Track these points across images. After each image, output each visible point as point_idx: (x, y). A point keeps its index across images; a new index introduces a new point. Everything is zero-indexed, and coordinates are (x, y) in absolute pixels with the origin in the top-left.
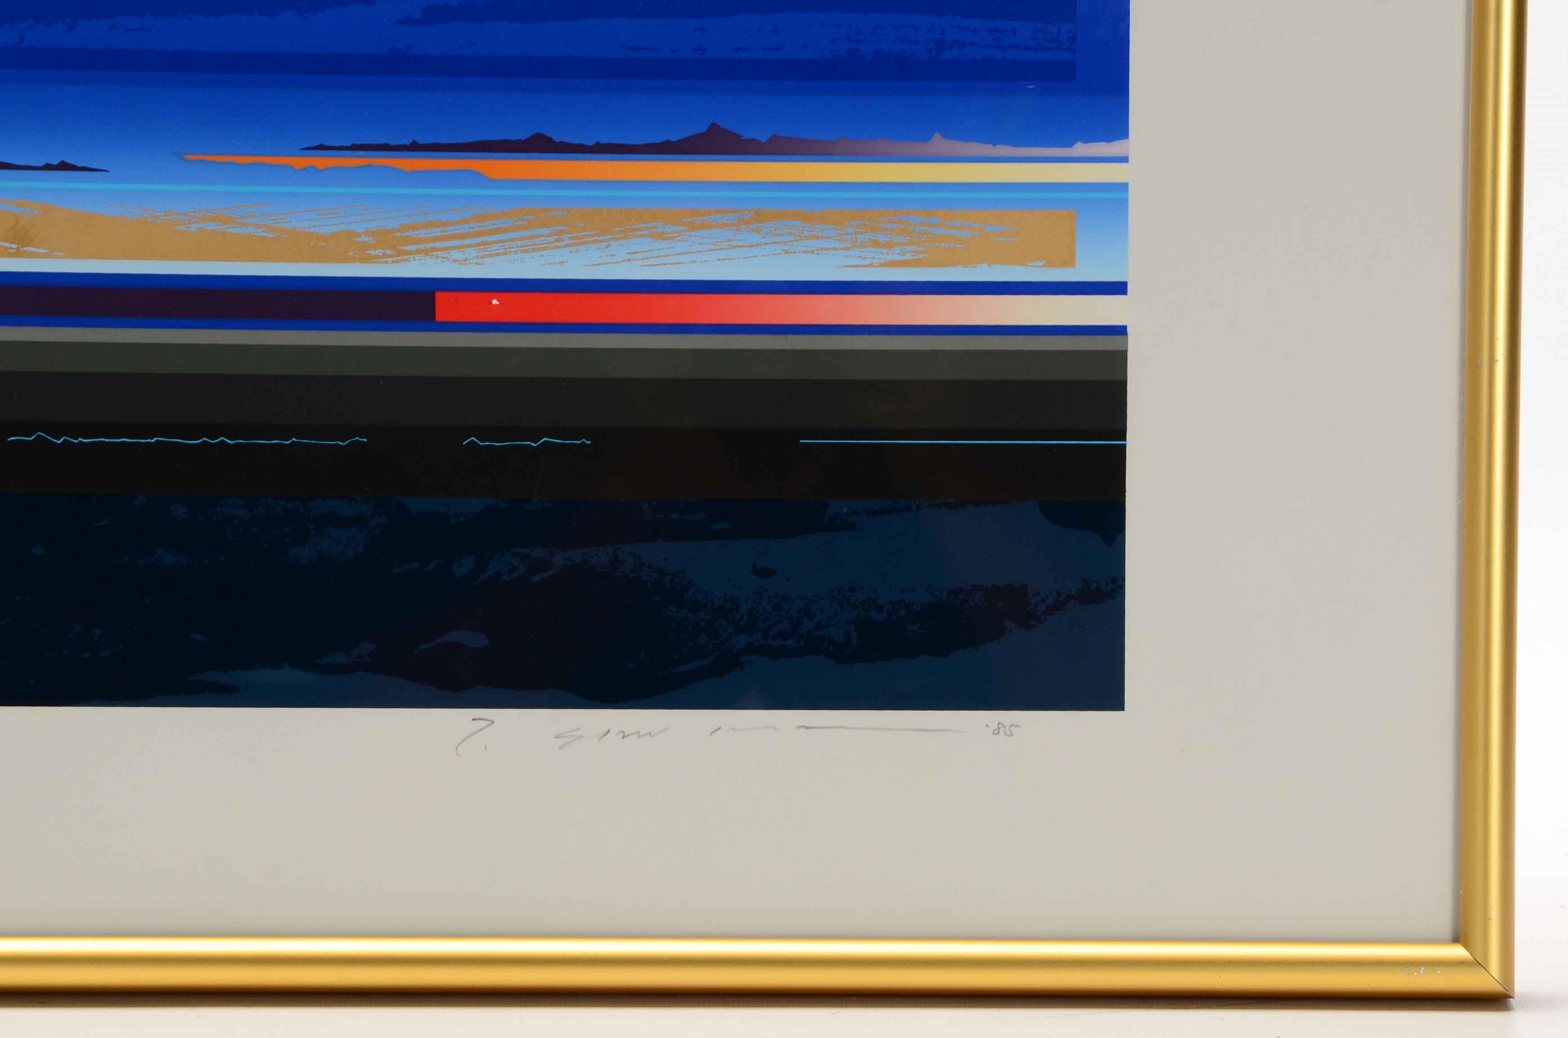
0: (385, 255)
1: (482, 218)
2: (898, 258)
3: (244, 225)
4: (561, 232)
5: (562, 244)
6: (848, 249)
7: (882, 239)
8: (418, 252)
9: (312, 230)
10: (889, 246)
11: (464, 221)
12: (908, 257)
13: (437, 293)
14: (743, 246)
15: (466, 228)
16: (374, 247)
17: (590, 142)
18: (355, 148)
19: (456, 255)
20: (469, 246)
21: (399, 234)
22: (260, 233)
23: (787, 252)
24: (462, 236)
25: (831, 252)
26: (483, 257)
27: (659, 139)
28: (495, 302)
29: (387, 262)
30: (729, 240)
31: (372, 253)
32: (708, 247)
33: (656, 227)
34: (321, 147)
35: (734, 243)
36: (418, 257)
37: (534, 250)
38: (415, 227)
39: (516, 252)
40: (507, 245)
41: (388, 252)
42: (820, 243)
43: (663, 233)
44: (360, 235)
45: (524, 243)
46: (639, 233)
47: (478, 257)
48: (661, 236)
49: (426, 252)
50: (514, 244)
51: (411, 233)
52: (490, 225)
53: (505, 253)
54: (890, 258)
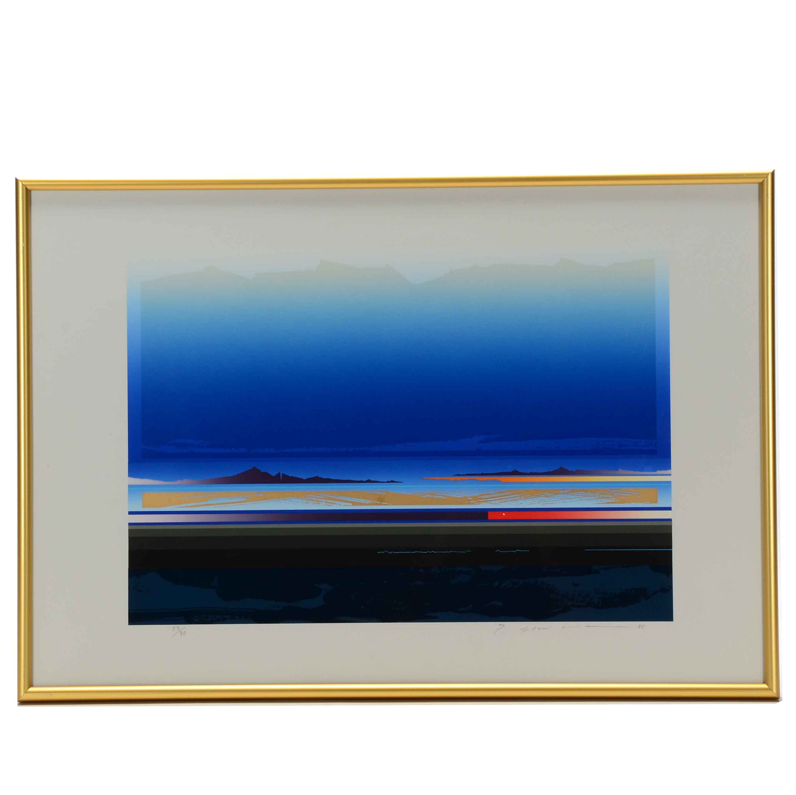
0: (475, 503)
1: (501, 493)
2: (610, 501)
3: (438, 496)
4: (521, 496)
5: (521, 499)
6: (597, 499)
7: (606, 497)
8: (484, 501)
9: (456, 497)
10: (608, 498)
11: (496, 493)
12: (613, 501)
13: (489, 512)
14: (569, 499)
15: (496, 495)
16: (472, 501)
17: (528, 472)
18: (467, 475)
19: (493, 502)
20: (497, 500)
21: (479, 497)
22: (443, 497)
23: (581, 500)
24: (495, 497)
25: (593, 500)
26: (501, 502)
27: (546, 471)
28: (504, 514)
29: (475, 504)
30: (566, 497)
31: (472, 502)
32: (559, 499)
33: (546, 494)
34: (458, 475)
35: (567, 498)
36: (483, 503)
37: (514, 501)
38: (483, 495)
39: (509, 501)
40: (507, 499)
41: (476, 502)
42: (590, 498)
43: (548, 495)
44: (468, 498)
45: (512, 499)
46: (541, 496)
47: (499, 503)
48: (547, 496)
49: (486, 502)
50: (509, 499)
51: (482, 497)
52: (502, 494)
53: (506, 502)
54: (607, 501)
